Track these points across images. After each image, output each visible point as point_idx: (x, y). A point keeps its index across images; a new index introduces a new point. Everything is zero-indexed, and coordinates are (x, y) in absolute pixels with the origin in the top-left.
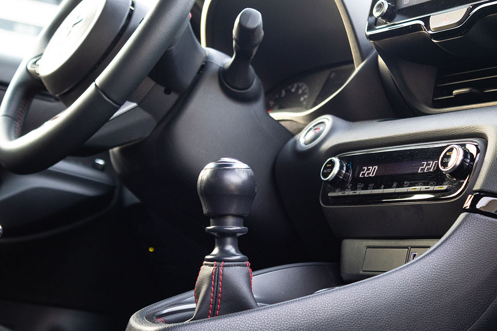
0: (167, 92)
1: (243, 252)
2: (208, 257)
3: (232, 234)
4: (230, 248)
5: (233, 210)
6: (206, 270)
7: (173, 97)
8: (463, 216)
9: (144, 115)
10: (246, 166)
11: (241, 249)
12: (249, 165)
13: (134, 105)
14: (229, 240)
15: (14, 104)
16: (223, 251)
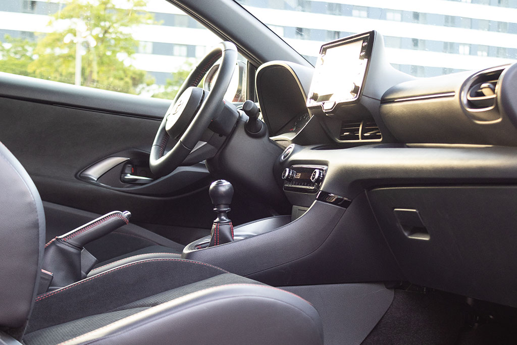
0: (221, 136)
1: (229, 218)
2: (215, 221)
3: (224, 212)
4: (223, 217)
5: (224, 202)
6: (214, 226)
7: (224, 138)
8: (316, 201)
9: (211, 147)
10: (229, 183)
11: (228, 216)
12: (231, 183)
13: (206, 143)
14: (222, 214)
15: (161, 139)
16: (220, 219)
